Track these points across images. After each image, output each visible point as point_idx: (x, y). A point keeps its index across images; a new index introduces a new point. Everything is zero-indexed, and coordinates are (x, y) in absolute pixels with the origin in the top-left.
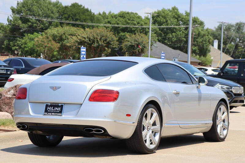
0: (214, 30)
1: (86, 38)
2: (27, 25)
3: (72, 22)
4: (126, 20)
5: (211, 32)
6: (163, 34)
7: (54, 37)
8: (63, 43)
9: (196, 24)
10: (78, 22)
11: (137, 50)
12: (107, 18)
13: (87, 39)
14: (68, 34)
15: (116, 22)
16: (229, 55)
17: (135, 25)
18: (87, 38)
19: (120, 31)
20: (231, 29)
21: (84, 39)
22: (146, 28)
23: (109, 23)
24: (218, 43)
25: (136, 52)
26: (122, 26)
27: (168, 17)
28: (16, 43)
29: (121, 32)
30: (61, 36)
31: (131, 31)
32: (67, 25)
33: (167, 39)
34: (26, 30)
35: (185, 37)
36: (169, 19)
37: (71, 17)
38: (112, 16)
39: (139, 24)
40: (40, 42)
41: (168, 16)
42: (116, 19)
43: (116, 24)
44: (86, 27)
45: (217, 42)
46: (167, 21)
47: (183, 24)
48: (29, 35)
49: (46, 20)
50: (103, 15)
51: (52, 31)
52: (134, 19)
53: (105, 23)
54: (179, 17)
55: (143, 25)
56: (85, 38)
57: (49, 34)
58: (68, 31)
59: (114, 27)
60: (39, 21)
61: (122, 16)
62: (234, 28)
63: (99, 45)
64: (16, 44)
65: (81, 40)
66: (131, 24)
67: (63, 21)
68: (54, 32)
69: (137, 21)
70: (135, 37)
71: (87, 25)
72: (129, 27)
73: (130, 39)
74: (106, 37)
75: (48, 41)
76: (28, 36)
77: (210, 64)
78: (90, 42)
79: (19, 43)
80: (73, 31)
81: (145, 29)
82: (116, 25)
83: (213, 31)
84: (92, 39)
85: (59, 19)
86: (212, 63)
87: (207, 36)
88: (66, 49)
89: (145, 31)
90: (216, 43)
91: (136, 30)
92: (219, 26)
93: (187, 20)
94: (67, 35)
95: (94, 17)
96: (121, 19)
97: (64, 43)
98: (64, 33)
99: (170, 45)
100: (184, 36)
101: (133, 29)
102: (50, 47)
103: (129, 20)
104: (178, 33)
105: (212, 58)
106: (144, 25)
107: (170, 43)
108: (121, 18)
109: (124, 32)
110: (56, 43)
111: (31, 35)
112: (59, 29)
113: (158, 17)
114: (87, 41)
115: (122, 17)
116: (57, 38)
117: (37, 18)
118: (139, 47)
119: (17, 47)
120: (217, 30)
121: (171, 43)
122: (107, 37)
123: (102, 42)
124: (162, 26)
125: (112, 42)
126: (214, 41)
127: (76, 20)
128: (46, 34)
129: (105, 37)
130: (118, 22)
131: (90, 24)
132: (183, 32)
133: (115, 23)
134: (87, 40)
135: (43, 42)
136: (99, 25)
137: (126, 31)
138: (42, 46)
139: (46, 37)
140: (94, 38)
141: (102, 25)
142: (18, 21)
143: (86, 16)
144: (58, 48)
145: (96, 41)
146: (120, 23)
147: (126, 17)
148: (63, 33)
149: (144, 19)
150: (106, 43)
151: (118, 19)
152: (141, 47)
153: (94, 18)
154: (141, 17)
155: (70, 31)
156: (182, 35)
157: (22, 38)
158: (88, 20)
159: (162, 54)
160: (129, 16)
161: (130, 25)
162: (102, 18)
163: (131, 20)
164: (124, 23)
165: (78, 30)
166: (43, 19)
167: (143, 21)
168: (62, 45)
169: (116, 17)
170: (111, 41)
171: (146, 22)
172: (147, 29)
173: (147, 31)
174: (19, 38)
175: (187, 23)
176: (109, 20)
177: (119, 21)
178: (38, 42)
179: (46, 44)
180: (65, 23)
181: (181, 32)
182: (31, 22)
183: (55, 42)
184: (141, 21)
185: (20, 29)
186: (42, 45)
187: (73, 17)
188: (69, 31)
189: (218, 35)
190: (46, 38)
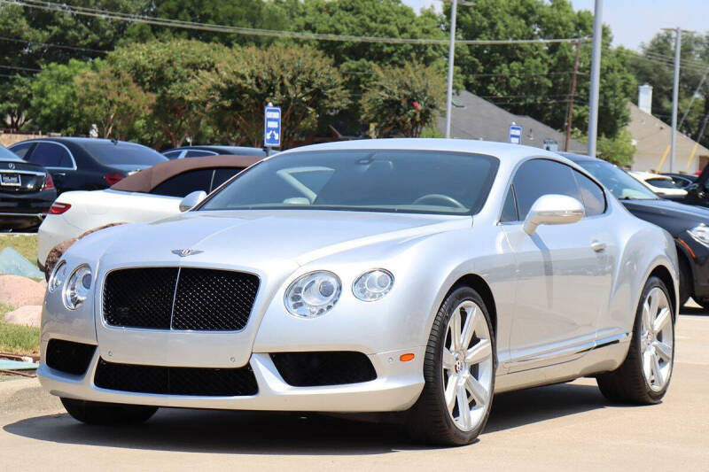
0: (640, 52)
1: (248, 78)
2: (46, 34)
3: (189, 25)
4: (365, 20)
5: (632, 59)
6: (480, 64)
7: (138, 74)
8: (165, 92)
9: (585, 36)
10: (206, 27)
11: (409, 116)
12: (304, 14)
13: (249, 81)
14: (182, 64)
15: (333, 26)
16: (687, 134)
17: (391, 35)
18: (251, 77)
19: (343, 56)
20: (693, 53)
21: (239, 81)
22: (426, 47)
23: (309, 31)
24: (653, 94)
25: (404, 122)
26: (350, 41)
27: (497, 13)
28: (9, 90)
29: (347, 58)
30: (160, 71)
31: (380, 56)
32: (174, 33)
33: (492, 82)
34: (43, 49)
35: (548, 77)
36: (500, 18)
37: (188, 9)
38: (320, 6)
39: (405, 35)
40: (92, 89)
41: (495, 7)
42: (333, 17)
43: (331, 33)
44: (237, 42)
45: (651, 92)
46: (493, 25)
47: (542, 34)
48: (53, 65)
49: (107, 19)
50: (288, 5)
51: (133, 53)
52: (388, 17)
53: (296, 28)
54: (532, 12)
55: (416, 38)
56: (243, 77)
57: (123, 63)
58: (183, 54)
59: (326, 41)
60: (85, 19)
61: (350, 7)
62: (702, 48)
63: (289, 99)
64: (10, 93)
65: (231, 83)
66: (381, 32)
67: (161, 21)
68: (137, 57)
69: (399, 24)
70: (403, 73)
71: (239, 35)
72: (374, 43)
73: (385, 82)
74: (311, 73)
75: (119, 86)
76: (50, 69)
77: (629, 163)
78: (261, 89)
79: (22, 90)
80: (199, 54)
81: (423, 50)
82: (332, 37)
83: (636, 55)
84: (265, 81)
85: (148, 13)
86: (635, 158)
87: (619, 71)
88: (175, 111)
89: (424, 56)
90: (646, 95)
91: (396, 51)
92: (656, 43)
93: (557, 20)
94: (178, 68)
95: (260, 9)
96: (348, 17)
97: (169, 92)
98: (169, 61)
99: (504, 99)
100: (545, 72)
101: (386, 49)
102: (125, 104)
103: (373, 19)
104: (530, 61)
105: (634, 142)
106: (421, 38)
107: (502, 94)
108: (347, 14)
109: (357, 59)
110: (145, 92)
111: (61, 67)
112: (153, 47)
113: (464, 13)
114: (250, 87)
115: (351, 10)
116: (148, 75)
117: (77, 12)
118: (415, 108)
119: (12, 102)
120: (650, 53)
121: (505, 93)
122: (314, 75)
123: (298, 90)
124: (479, 41)
125: (330, 91)
126: (641, 87)
127: (204, 19)
128: (113, 62)
129: (307, 75)
130: (339, 26)
131: (247, 31)
132: (544, 61)
133: (329, 30)
134: (251, 84)
135: (102, 88)
136: (277, 34)
137: (363, 56)
138: (100, 102)
139: (112, 72)
140: (274, 78)
141: (286, 34)
142: (18, 20)
143: (234, 5)
144: (150, 108)
145: (278, 87)
146: (345, 29)
147: (362, 10)
148: (165, 61)
149: (422, 17)
150: (311, 93)
151: (338, 17)
152: (420, 107)
153: (259, 14)
154: (412, 10)
155: (189, 55)
156: (540, 70)
157: (30, 75)
158: (241, 19)
159: (513, 128)
160: (374, 7)
161: (376, 36)
162: (284, 12)
163: (379, 20)
164: (357, 30)
165: (214, 49)
166: (97, 15)
167: (418, 25)
168: (162, 98)
169: (331, 11)
170: (325, 88)
171: (426, 27)
172: (430, 48)
173: (430, 55)
174: (22, 75)
175: (555, 32)
176: (309, 19)
177: (342, 24)
178: (88, 90)
179: (113, 96)
180: (167, 27)
181: (539, 59)
182: (57, 24)
183: (140, 88)
184: (411, 24)
185: (24, 46)
186: (101, 97)
187: (193, 8)
188: (187, 52)
189: (651, 70)
190: (113, 75)
